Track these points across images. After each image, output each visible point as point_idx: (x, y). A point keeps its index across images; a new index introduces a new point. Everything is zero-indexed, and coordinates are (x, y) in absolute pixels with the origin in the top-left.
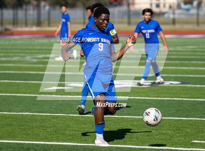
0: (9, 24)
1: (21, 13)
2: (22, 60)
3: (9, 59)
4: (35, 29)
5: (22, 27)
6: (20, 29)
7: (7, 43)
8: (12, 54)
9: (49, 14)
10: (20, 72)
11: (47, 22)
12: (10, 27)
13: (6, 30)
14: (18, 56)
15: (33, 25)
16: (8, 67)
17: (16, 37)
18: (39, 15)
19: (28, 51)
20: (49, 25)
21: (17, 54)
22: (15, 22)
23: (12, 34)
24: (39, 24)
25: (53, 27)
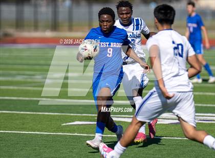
0: (11, 26)
1: (28, 11)
2: (29, 80)
3: (10, 79)
4: (49, 34)
5: (29, 31)
6: (26, 34)
7: (7, 54)
8: (14, 72)
9: (70, 12)
10: (27, 99)
11: (67, 24)
12: (11, 31)
13: (6, 35)
14: (24, 75)
15: (46, 28)
16: (8, 90)
17: (20, 46)
18: (55, 13)
19: (37, 67)
20: (71, 29)
21: (21, 72)
22: (19, 24)
23: (15, 41)
24: (55, 26)
25: (77, 31)
